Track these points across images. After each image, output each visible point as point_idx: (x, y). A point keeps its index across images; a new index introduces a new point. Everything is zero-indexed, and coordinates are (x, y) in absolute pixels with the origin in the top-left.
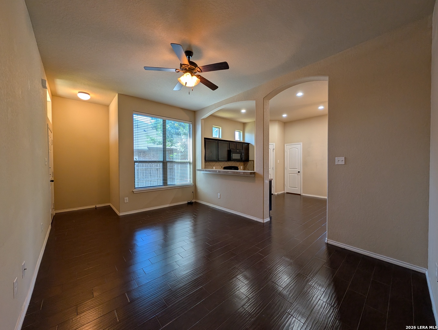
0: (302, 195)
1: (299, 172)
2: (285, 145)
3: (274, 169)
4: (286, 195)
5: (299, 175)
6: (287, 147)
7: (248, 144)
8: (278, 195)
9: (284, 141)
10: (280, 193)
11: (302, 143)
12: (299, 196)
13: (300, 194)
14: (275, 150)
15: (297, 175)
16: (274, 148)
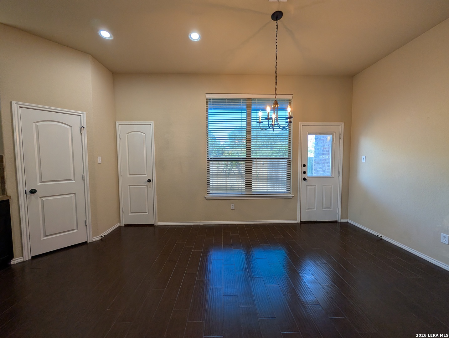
0: (157, 226)
1: (149, 181)
2: (117, 124)
3: (87, 177)
4: (123, 229)
5: (150, 187)
6: (122, 130)
8: (102, 239)
10: (105, 234)
11: (153, 122)
12: (151, 228)
13: (154, 224)
14: (87, 131)
15: (145, 186)
16: (85, 126)
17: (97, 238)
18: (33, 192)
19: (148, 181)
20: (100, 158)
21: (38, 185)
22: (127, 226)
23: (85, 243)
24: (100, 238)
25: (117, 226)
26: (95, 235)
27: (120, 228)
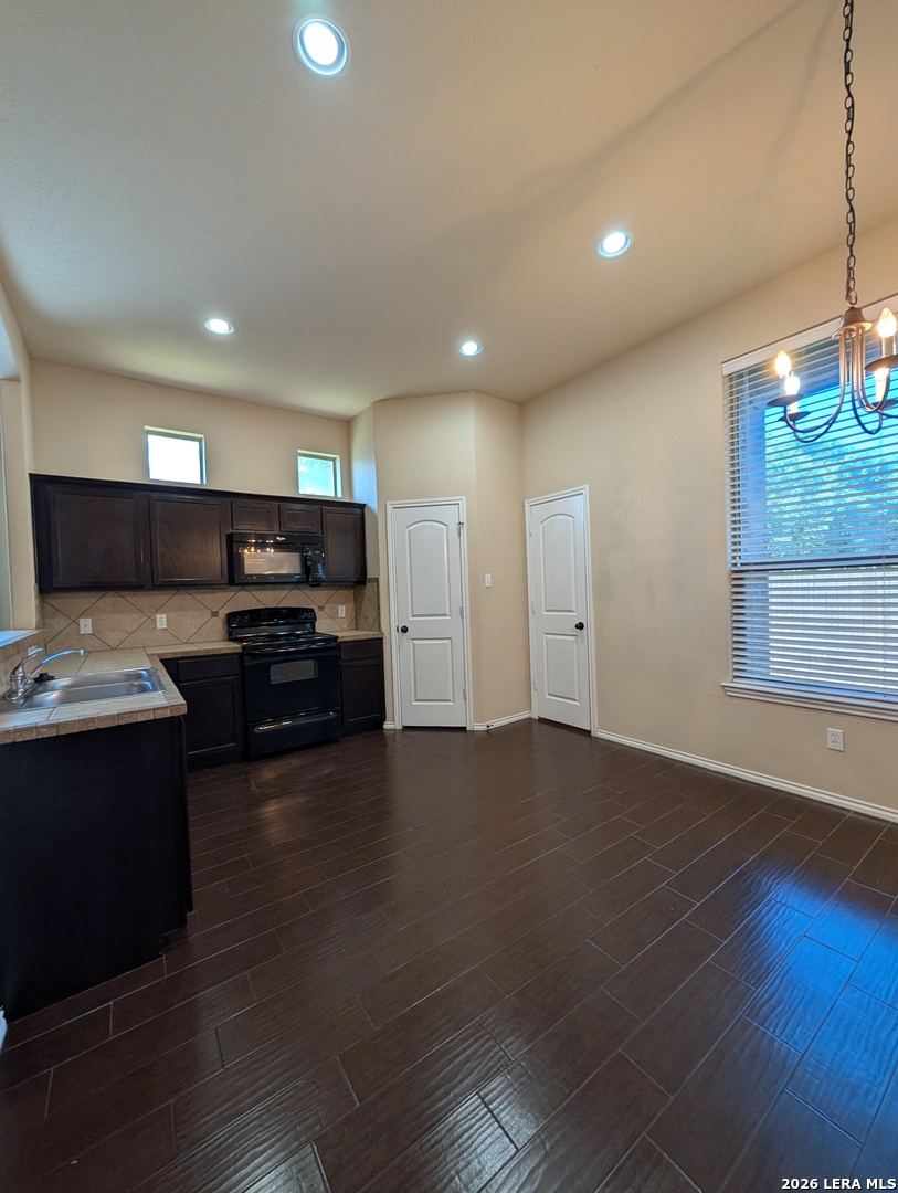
0: (596, 738)
1: (580, 626)
2: (526, 505)
3: (467, 613)
4: (536, 726)
5: (582, 642)
6: (533, 515)
7: (362, 507)
8: (488, 731)
9: (520, 485)
10: (496, 725)
12: (584, 740)
13: (590, 732)
14: (468, 530)
15: (572, 638)
16: (464, 520)
17: (480, 727)
18: (405, 630)
19: (577, 627)
20: (488, 577)
21: (409, 621)
22: (542, 721)
23: (464, 729)
24: (485, 728)
25: (524, 715)
26: (479, 719)
27: (530, 720)
